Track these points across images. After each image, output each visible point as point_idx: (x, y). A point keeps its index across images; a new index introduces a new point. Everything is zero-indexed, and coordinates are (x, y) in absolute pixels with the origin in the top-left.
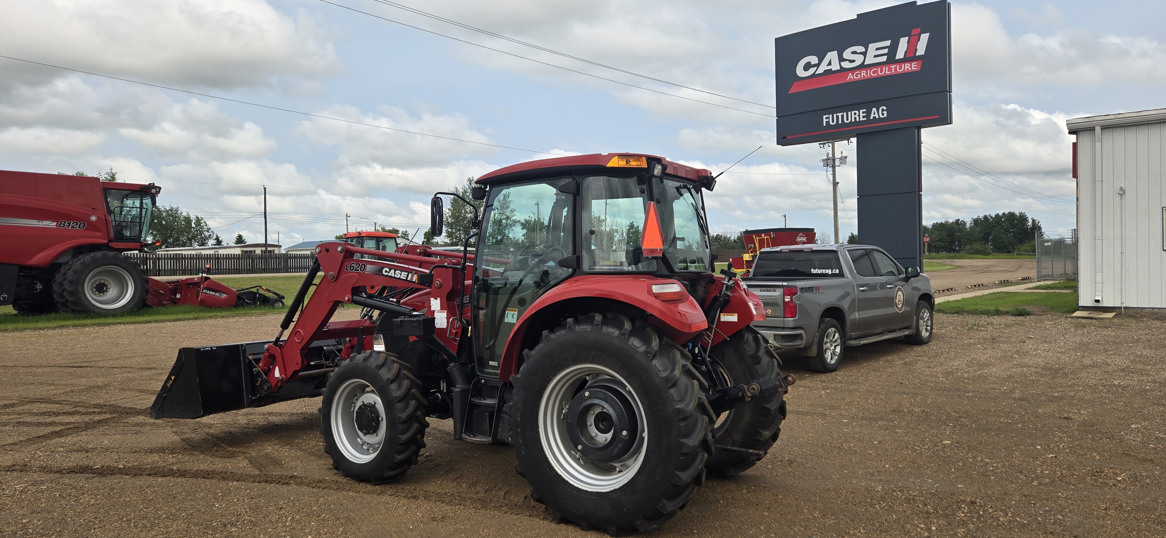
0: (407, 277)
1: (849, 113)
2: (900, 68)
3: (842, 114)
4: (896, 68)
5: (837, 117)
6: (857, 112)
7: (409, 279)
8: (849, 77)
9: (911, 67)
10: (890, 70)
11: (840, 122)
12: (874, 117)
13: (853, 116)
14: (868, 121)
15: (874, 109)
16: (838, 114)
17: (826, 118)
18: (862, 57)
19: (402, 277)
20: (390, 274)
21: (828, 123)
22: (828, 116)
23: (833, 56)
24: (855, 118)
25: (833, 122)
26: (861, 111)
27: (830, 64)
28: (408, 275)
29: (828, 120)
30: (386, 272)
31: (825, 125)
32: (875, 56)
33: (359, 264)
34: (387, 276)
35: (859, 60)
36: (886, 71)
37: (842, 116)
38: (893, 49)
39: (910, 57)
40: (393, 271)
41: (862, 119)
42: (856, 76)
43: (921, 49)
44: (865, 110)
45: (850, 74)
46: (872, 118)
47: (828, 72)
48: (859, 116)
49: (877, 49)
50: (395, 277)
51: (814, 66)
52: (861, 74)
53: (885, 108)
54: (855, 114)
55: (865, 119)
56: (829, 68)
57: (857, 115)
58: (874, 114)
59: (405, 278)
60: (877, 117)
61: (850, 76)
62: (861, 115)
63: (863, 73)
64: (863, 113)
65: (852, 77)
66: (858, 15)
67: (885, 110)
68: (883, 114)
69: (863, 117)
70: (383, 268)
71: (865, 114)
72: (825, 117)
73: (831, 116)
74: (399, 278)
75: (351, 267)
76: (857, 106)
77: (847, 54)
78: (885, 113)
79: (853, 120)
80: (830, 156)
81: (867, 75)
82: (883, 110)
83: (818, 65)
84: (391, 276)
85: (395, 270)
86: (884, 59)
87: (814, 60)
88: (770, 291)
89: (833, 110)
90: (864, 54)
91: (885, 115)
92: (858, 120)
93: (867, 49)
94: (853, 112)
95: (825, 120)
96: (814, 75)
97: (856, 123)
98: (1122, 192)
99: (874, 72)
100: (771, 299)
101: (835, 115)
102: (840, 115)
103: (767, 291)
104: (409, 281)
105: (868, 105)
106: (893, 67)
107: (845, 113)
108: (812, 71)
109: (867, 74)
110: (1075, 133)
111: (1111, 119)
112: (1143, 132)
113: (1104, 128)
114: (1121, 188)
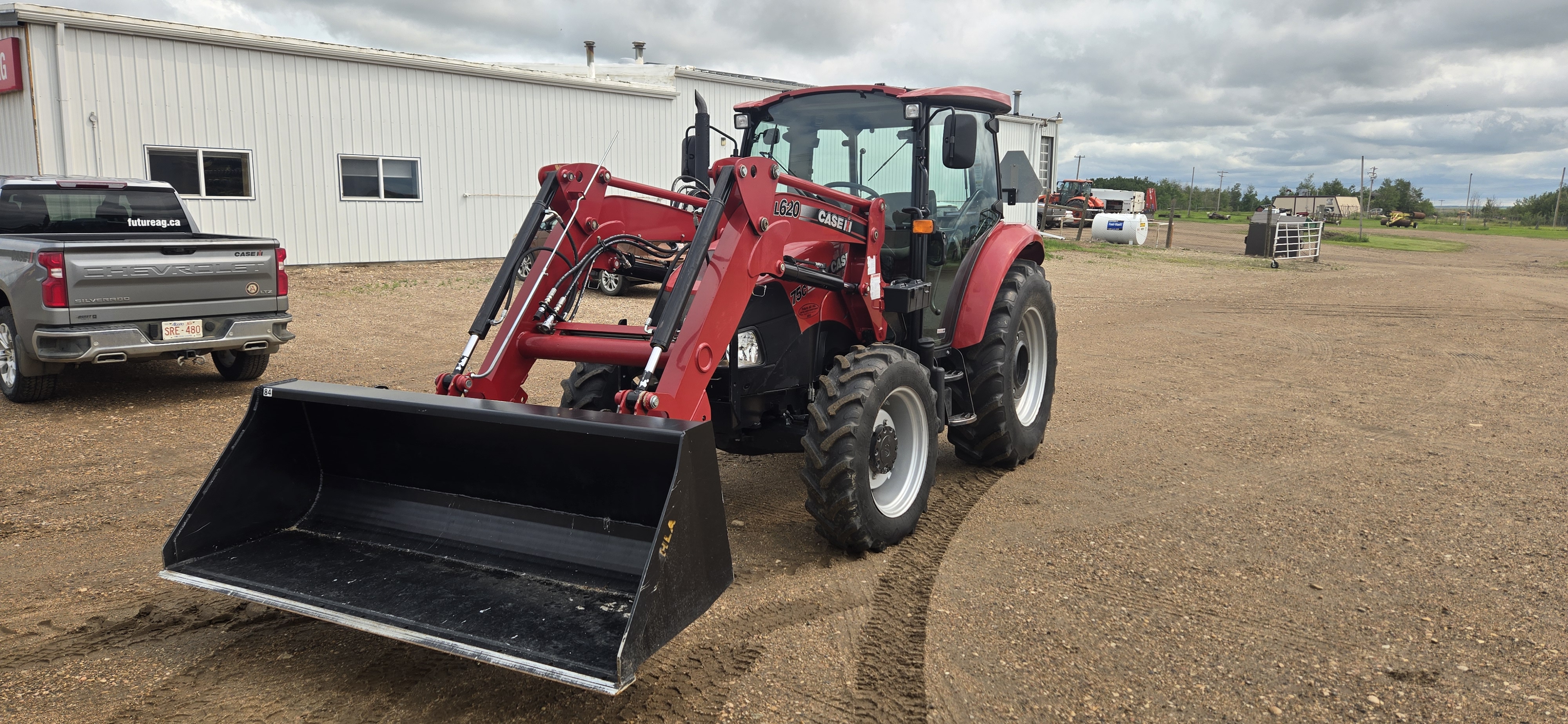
0: (843, 226)
7: (844, 229)
19: (838, 226)
20: (826, 222)
28: (844, 223)
30: (822, 217)
33: (792, 204)
34: (823, 224)
40: (829, 216)
50: (831, 227)
59: (841, 228)
74: (836, 228)
75: (781, 207)
84: (827, 225)
88: (252, 254)
98: (92, 121)
100: (258, 268)
103: (248, 254)
104: (845, 232)
110: (23, 25)
111: (76, 16)
112: (112, 42)
113: (69, 27)
114: (92, 114)
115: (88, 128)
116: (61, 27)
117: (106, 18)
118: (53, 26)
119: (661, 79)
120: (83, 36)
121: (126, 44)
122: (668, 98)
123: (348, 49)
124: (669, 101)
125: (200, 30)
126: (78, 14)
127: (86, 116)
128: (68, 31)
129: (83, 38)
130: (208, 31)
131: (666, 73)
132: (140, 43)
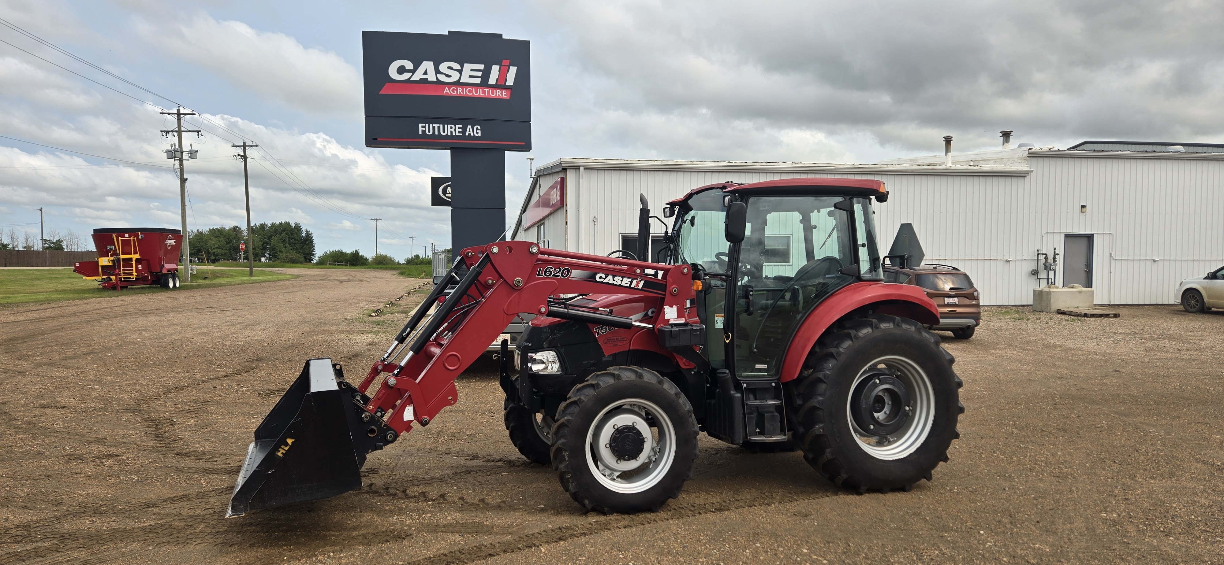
0: (631, 284)
1: (446, 126)
2: (493, 93)
3: (439, 125)
4: (488, 92)
5: (434, 128)
6: (453, 126)
7: (633, 286)
8: (445, 91)
9: (502, 94)
10: (484, 92)
11: (437, 133)
12: (470, 134)
13: (450, 130)
14: (464, 137)
15: (469, 127)
16: (434, 125)
17: (422, 127)
18: (458, 74)
19: (623, 284)
20: (606, 281)
21: (424, 131)
22: (424, 125)
23: (428, 65)
24: (451, 132)
25: (429, 132)
26: (457, 126)
27: (426, 73)
28: (631, 282)
29: (424, 129)
30: (601, 278)
31: (420, 133)
32: (470, 77)
33: (560, 270)
34: (602, 282)
35: (455, 77)
36: (480, 93)
37: (439, 128)
38: (486, 74)
39: (500, 85)
40: (610, 277)
41: (458, 134)
42: (453, 90)
43: (510, 80)
44: (461, 126)
45: (447, 88)
46: (467, 134)
47: (424, 81)
48: (455, 130)
49: (472, 70)
50: (613, 284)
51: (409, 71)
52: (457, 90)
53: (479, 128)
54: (451, 128)
55: (461, 134)
56: (425, 77)
57: (452, 130)
58: (470, 131)
59: (628, 285)
60: (472, 135)
61: (447, 91)
62: (457, 130)
63: (460, 90)
64: (459, 128)
65: (448, 91)
66: (449, 32)
67: (479, 130)
68: (477, 133)
69: (459, 132)
70: (596, 274)
71: (461, 130)
72: (420, 125)
73: (427, 125)
74: (620, 285)
75: (546, 272)
76: (453, 121)
77: (443, 67)
78: (479, 132)
79: (449, 134)
80: (177, 147)
81: (463, 93)
82: (477, 129)
83: (413, 72)
84: (608, 283)
85: (614, 276)
86: (478, 81)
87: (409, 65)
89: (430, 120)
90: (460, 72)
91: (480, 134)
92: (454, 134)
93: (462, 67)
94: (449, 126)
95: (421, 129)
96: (408, 81)
97: (452, 137)
98: (595, 221)
99: (469, 91)
101: (431, 125)
102: (436, 126)
104: (633, 288)
105: (465, 122)
106: (486, 90)
107: (441, 126)
108: (406, 76)
109: (463, 91)
110: (565, 169)
111: (591, 163)
112: (608, 175)
113: (586, 168)
114: (595, 217)
115: (592, 224)
116: (582, 169)
117: (605, 161)
118: (578, 168)
119: (1016, 160)
120: (594, 173)
121: (615, 175)
122: (1022, 175)
123: (746, 164)
124: (1023, 178)
125: (656, 163)
126: (591, 161)
127: (592, 218)
128: (586, 171)
129: (594, 174)
130: (660, 163)
131: (1020, 155)
132: (623, 173)
